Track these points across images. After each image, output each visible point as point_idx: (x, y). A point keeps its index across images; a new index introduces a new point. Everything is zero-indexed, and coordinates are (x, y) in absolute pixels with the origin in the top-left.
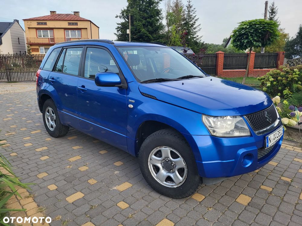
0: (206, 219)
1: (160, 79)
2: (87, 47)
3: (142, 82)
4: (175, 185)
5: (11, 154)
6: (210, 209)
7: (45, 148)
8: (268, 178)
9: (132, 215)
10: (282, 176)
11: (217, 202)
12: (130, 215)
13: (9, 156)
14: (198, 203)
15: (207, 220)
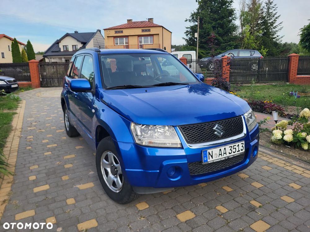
0: (130, 226)
1: (128, 86)
2: (85, 56)
3: (108, 89)
4: (118, 190)
5: (27, 148)
6: (142, 219)
7: (56, 145)
8: (236, 199)
9: (71, 210)
10: (254, 200)
11: (156, 213)
12: (69, 210)
13: (25, 148)
14: (137, 212)
15: (130, 228)
